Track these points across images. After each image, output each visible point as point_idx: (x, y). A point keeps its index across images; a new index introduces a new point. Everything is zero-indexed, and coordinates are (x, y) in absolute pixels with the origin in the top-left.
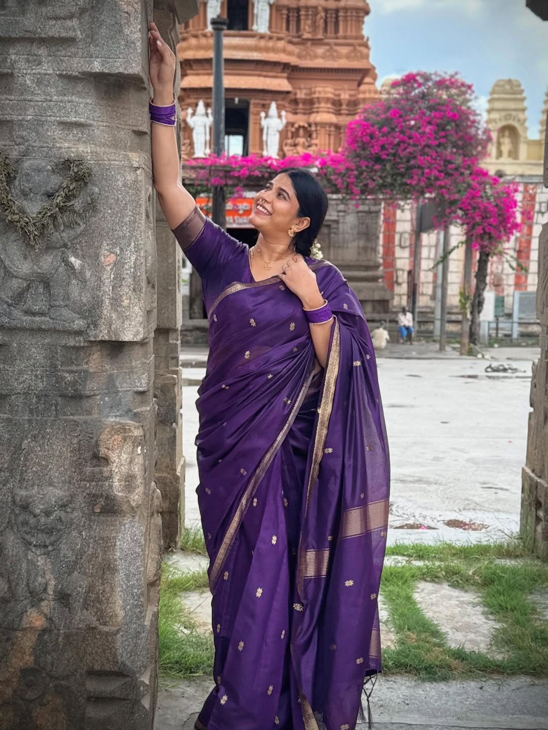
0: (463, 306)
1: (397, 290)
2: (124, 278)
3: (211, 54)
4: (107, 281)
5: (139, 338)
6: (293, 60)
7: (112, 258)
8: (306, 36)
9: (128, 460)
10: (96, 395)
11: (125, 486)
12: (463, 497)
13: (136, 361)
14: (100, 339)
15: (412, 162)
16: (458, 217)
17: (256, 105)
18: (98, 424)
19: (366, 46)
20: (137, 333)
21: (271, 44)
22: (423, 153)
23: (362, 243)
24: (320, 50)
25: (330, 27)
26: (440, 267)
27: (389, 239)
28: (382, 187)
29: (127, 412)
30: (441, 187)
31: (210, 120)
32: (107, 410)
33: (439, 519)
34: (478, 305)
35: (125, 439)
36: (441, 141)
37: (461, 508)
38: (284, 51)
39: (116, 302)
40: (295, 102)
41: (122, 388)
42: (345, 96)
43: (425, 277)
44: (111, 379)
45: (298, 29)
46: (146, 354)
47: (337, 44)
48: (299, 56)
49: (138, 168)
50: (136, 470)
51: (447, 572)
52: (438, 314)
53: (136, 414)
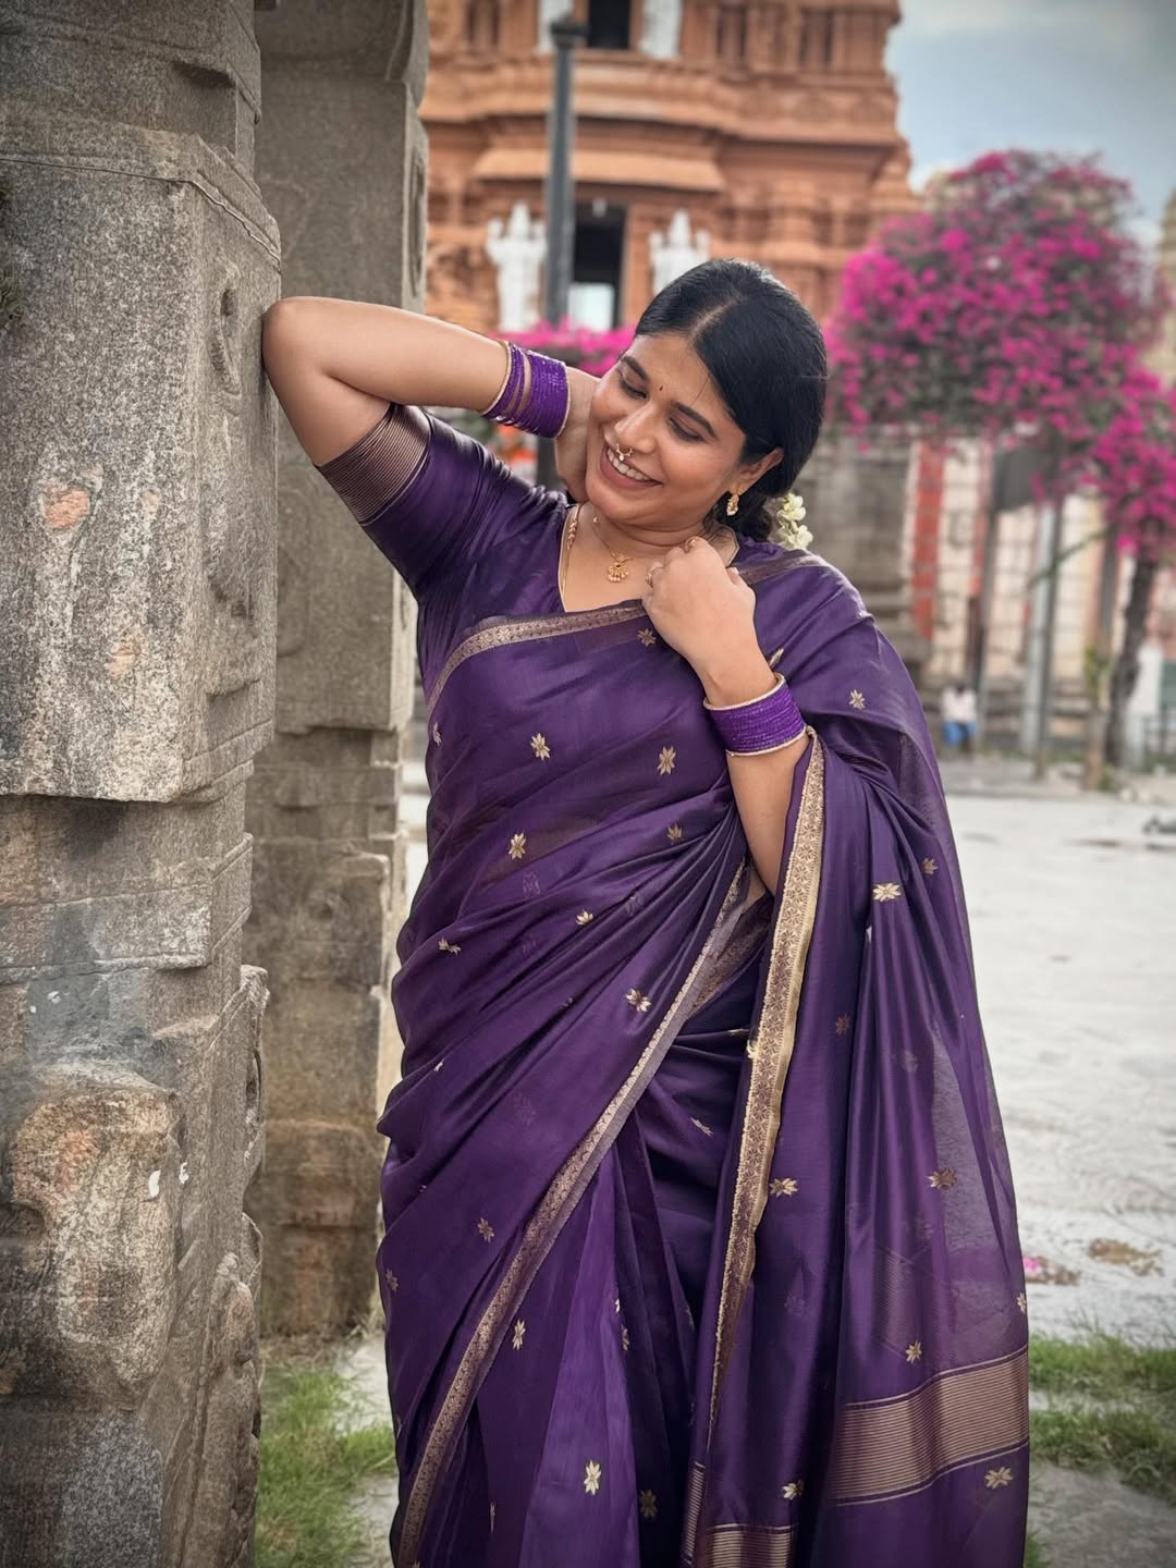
0: (1092, 681)
1: (942, 639)
2: (116, 578)
3: (544, 103)
4: (55, 584)
5: (164, 791)
6: (729, 122)
7: (75, 505)
8: (761, 66)
9: (112, 1218)
10: (14, 983)
11: (99, 1310)
12: (1124, 1172)
13: (168, 863)
14: (26, 788)
15: (990, 352)
16: (1088, 480)
17: (642, 219)
18: (18, 1084)
19: (889, 91)
20: (160, 772)
21: (680, 83)
22: (1016, 333)
23: (867, 532)
24: (790, 100)
25: (815, 49)
26: (1041, 591)
27: (928, 527)
28: (919, 408)
29: (127, 1042)
30: (1053, 410)
31: (538, 250)
32: (54, 1035)
33: (1070, 1235)
34: (1126, 678)
35: (104, 1145)
36: (1061, 306)
37: (1122, 1204)
38: (709, 99)
39: (86, 661)
40: (729, 213)
41: (109, 956)
42: (841, 203)
43: (1005, 614)
44: (71, 928)
45: (742, 50)
46: (210, 839)
47: (828, 88)
48: (744, 112)
49: (175, 184)
50: (141, 1254)
51: (1115, 1439)
52: (1032, 695)
53: (160, 1048)
